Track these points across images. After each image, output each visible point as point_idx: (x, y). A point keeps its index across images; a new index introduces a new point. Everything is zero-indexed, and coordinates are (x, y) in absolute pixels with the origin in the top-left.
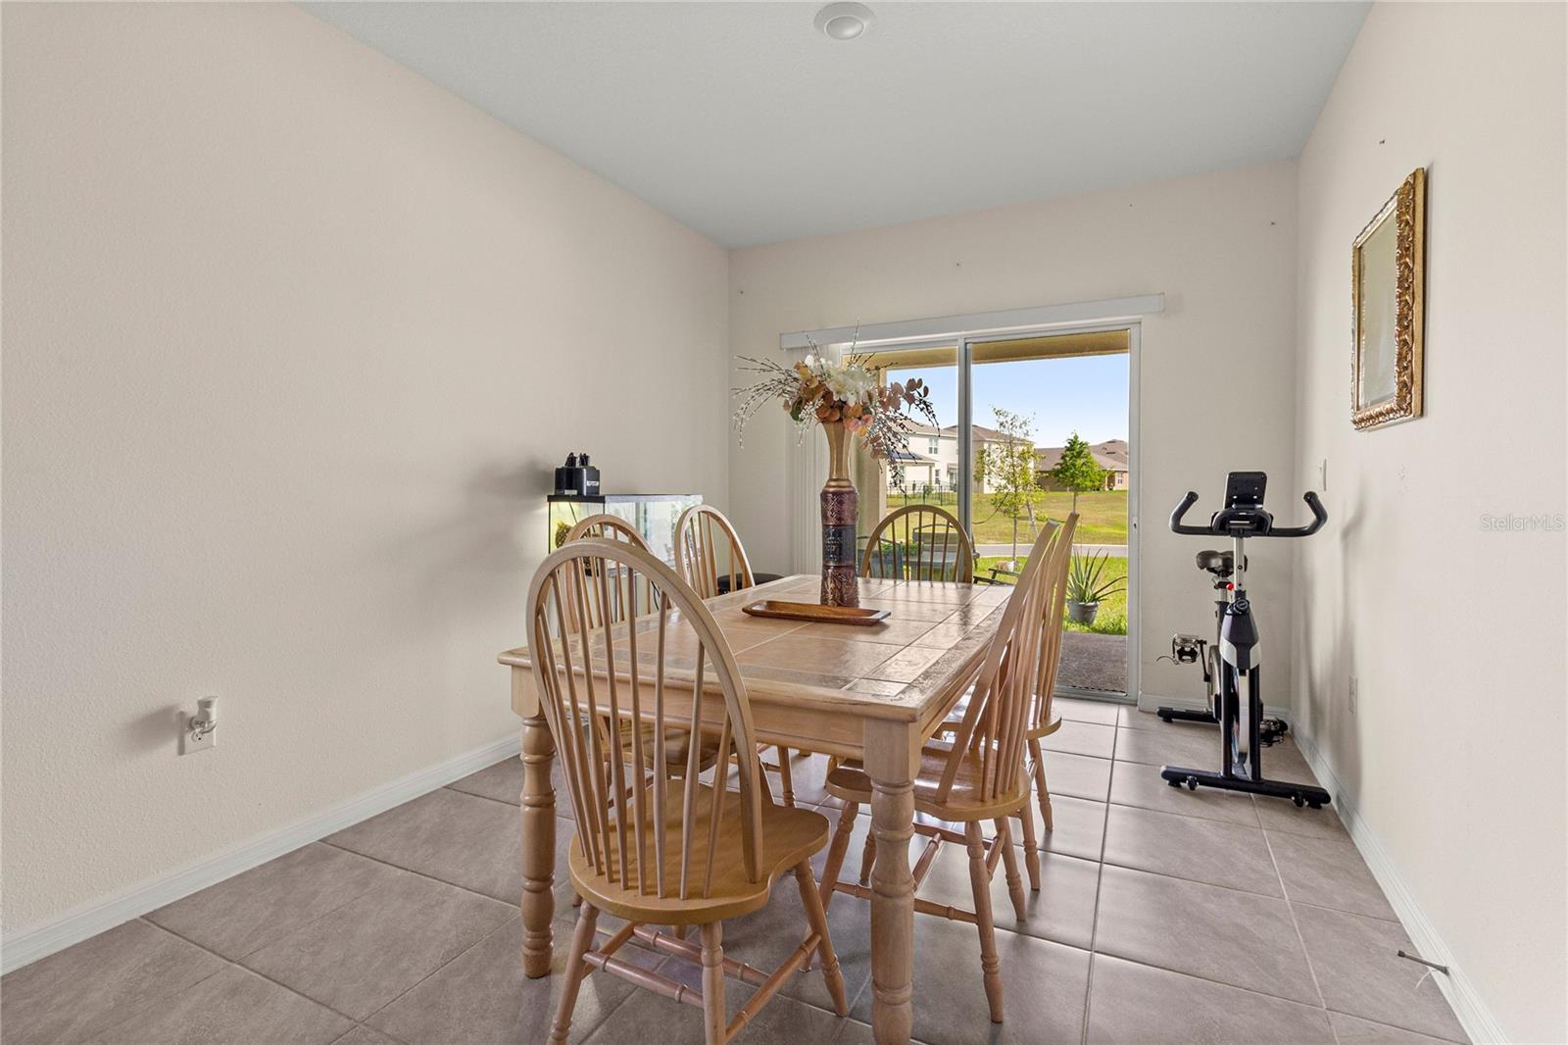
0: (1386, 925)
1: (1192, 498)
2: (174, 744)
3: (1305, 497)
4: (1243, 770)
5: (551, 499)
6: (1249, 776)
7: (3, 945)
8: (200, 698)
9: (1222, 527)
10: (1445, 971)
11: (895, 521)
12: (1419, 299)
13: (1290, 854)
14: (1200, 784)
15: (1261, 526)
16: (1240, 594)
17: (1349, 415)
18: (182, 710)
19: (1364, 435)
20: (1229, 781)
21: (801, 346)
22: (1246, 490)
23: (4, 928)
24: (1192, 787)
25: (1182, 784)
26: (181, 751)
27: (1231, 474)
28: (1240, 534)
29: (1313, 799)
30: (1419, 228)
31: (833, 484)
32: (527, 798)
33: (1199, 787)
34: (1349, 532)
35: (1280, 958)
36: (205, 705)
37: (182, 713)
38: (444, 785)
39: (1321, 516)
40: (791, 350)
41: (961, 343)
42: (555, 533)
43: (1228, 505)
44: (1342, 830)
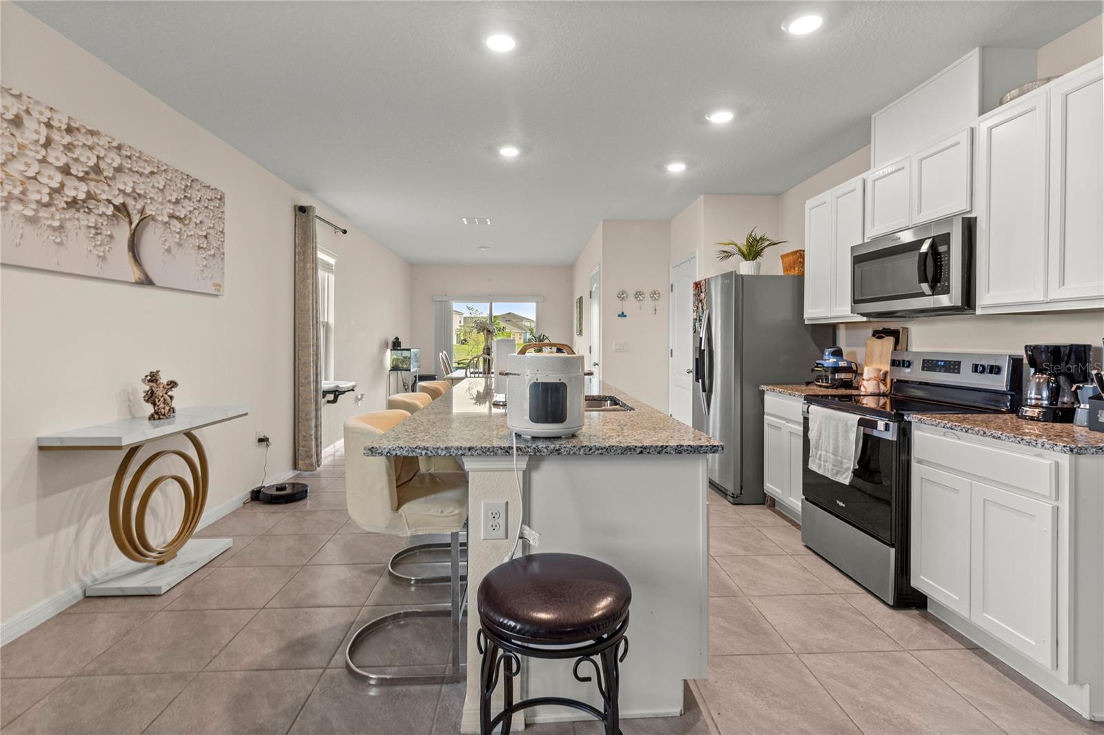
5: (390, 350)
40: (436, 301)
42: (392, 360)
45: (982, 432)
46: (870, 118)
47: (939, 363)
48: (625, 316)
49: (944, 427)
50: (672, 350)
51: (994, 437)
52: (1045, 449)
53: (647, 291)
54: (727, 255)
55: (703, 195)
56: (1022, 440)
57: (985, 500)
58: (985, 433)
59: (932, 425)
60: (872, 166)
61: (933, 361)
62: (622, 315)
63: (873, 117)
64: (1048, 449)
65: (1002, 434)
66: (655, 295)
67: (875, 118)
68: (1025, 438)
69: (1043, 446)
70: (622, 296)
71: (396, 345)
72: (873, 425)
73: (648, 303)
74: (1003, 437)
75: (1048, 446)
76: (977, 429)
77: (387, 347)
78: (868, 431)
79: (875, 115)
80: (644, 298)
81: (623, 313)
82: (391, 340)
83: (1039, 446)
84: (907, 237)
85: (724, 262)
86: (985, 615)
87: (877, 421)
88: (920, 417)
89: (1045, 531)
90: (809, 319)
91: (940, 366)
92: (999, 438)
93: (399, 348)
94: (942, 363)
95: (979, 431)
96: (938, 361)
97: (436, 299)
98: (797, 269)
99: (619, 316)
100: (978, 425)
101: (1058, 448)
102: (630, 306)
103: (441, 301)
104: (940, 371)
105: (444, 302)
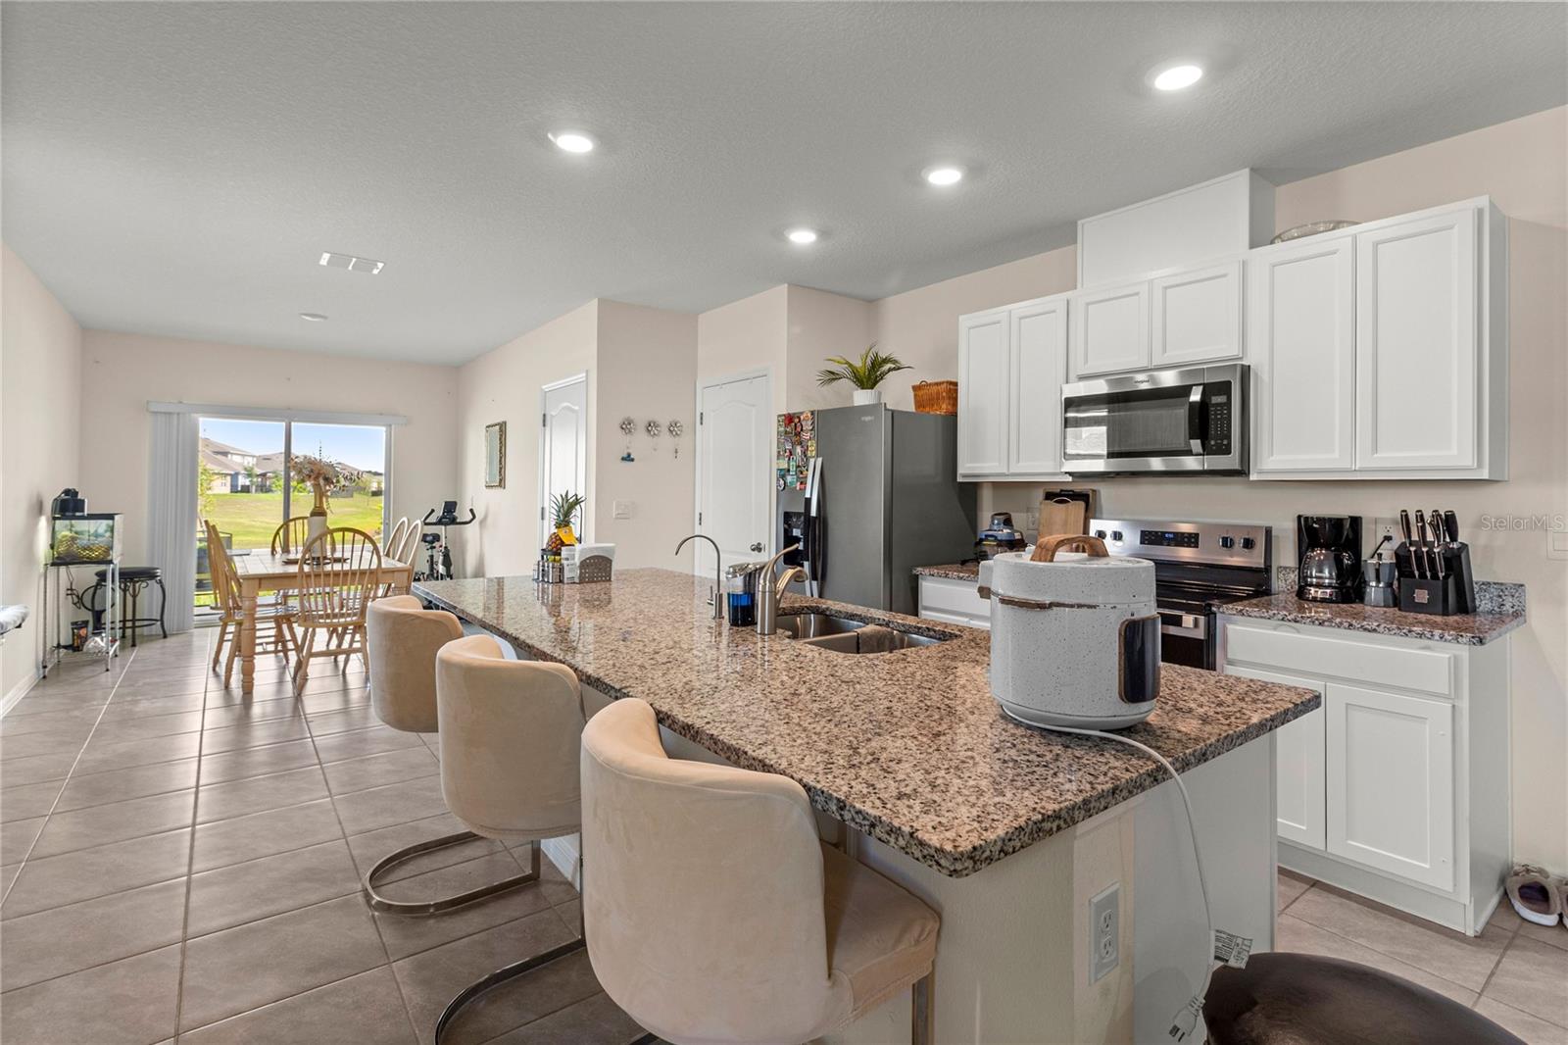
1: (433, 511)
9: (439, 522)
12: (504, 456)
15: (453, 521)
16: (446, 548)
17: (484, 484)
21: (165, 411)
22: (450, 507)
27: (445, 502)
28: (446, 524)
30: (504, 438)
34: (482, 522)
39: (474, 517)
40: (156, 413)
43: (443, 513)
45: (1346, 625)
46: (1074, 224)
47: (1167, 535)
48: (633, 460)
49: (1283, 619)
50: (700, 514)
51: (1365, 629)
52: (1446, 640)
53: (664, 422)
54: (833, 376)
55: (786, 285)
56: (1410, 631)
57: (1347, 704)
58: (1351, 625)
59: (1262, 617)
60: (1079, 285)
61: (1157, 532)
62: (628, 458)
63: (1079, 222)
64: (1450, 641)
65: (1378, 626)
66: (673, 428)
67: (1083, 225)
68: (1415, 629)
69: (1441, 638)
70: (627, 426)
71: (69, 506)
72: (1177, 621)
73: (665, 440)
74: (1381, 629)
75: (1450, 638)
76: (1338, 620)
77: (40, 511)
78: (1173, 630)
79: (1083, 221)
80: (659, 431)
81: (629, 455)
82: (52, 494)
83: (1437, 638)
84: (1169, 379)
85: (826, 388)
86: (1350, 842)
87: (1181, 616)
88: (1240, 608)
89: (1443, 735)
90: (964, 476)
91: (1169, 539)
92: (1375, 630)
93: (78, 514)
94: (1171, 536)
95: (1341, 623)
96: (1164, 533)
97: (153, 408)
98: (944, 406)
99: (623, 459)
100: (1340, 616)
101: (1464, 640)
102: (639, 443)
103: (170, 413)
104: (1168, 545)
105: (175, 416)
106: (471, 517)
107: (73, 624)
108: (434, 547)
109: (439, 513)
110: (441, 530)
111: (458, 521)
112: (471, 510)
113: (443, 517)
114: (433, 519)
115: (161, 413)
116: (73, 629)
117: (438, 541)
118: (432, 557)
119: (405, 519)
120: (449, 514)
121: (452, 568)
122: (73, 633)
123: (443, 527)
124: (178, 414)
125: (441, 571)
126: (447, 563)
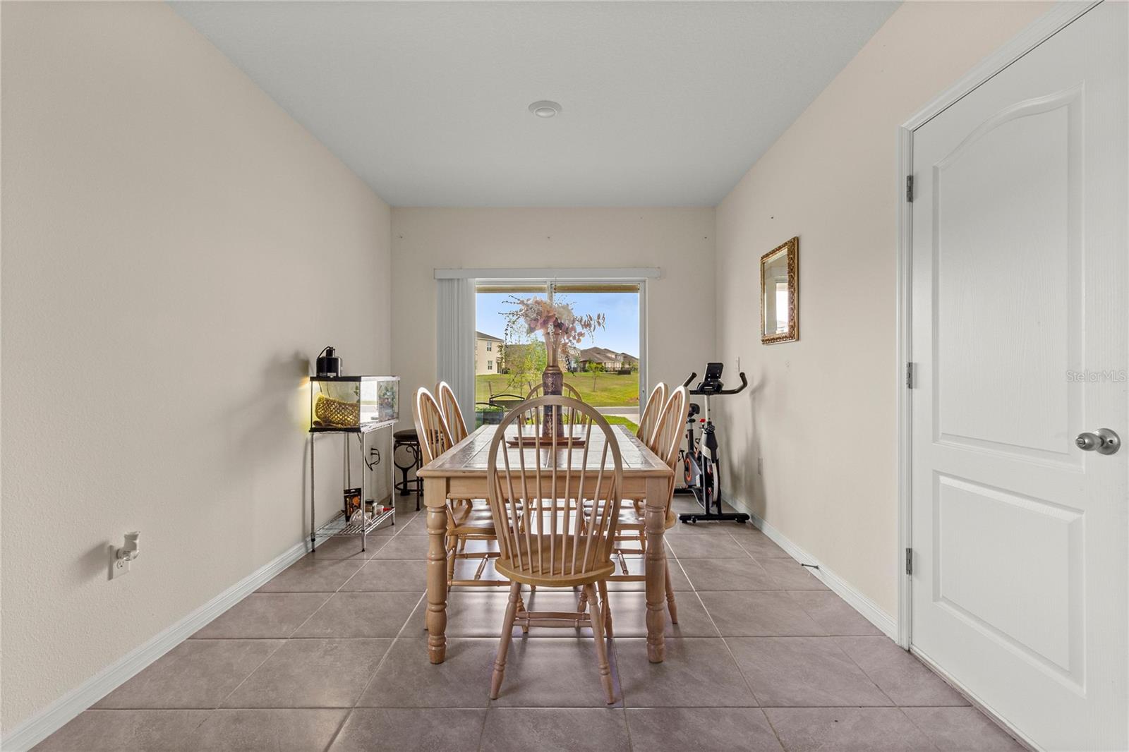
0: (789, 560)
1: (694, 375)
2: (106, 572)
3: (740, 374)
4: (714, 510)
5: (312, 379)
6: (716, 513)
7: (3, 743)
8: (126, 533)
9: (701, 391)
10: (817, 567)
11: (538, 390)
12: (796, 291)
13: (744, 541)
14: (699, 520)
15: (718, 389)
16: (709, 423)
17: (760, 338)
18: (111, 544)
19: (765, 346)
20: (708, 516)
21: (448, 277)
22: (715, 371)
23: (3, 729)
24: (694, 521)
25: (688, 521)
26: (110, 577)
27: (709, 364)
28: (709, 393)
29: (742, 519)
30: (796, 262)
31: (550, 368)
32: (433, 556)
33: (697, 521)
34: (756, 391)
35: (762, 578)
36: (131, 538)
37: (111, 547)
38: (253, 591)
39: (745, 383)
40: (441, 280)
41: (549, 284)
42: (316, 402)
43: (706, 379)
44: (757, 529)
71: (327, 366)
93: (332, 375)
97: (440, 274)
103: (451, 279)
105: (456, 282)
106: (741, 383)
107: (346, 492)
108: (694, 421)
109: (701, 378)
110: (702, 401)
111: (723, 389)
112: (742, 375)
113: (705, 385)
114: (694, 386)
115: (445, 279)
116: (345, 497)
117: (698, 413)
118: (691, 431)
119: (661, 385)
120: (712, 382)
121: (718, 450)
122: (346, 501)
123: (706, 396)
124: (458, 279)
125: (704, 453)
126: (711, 443)
